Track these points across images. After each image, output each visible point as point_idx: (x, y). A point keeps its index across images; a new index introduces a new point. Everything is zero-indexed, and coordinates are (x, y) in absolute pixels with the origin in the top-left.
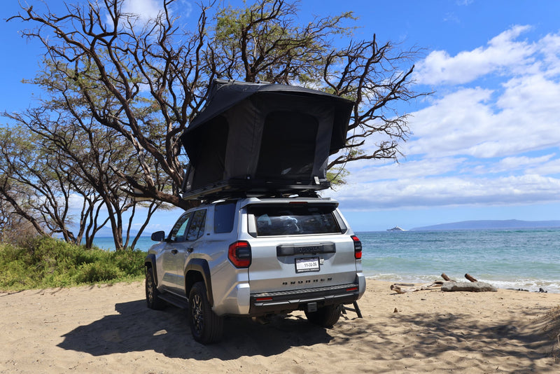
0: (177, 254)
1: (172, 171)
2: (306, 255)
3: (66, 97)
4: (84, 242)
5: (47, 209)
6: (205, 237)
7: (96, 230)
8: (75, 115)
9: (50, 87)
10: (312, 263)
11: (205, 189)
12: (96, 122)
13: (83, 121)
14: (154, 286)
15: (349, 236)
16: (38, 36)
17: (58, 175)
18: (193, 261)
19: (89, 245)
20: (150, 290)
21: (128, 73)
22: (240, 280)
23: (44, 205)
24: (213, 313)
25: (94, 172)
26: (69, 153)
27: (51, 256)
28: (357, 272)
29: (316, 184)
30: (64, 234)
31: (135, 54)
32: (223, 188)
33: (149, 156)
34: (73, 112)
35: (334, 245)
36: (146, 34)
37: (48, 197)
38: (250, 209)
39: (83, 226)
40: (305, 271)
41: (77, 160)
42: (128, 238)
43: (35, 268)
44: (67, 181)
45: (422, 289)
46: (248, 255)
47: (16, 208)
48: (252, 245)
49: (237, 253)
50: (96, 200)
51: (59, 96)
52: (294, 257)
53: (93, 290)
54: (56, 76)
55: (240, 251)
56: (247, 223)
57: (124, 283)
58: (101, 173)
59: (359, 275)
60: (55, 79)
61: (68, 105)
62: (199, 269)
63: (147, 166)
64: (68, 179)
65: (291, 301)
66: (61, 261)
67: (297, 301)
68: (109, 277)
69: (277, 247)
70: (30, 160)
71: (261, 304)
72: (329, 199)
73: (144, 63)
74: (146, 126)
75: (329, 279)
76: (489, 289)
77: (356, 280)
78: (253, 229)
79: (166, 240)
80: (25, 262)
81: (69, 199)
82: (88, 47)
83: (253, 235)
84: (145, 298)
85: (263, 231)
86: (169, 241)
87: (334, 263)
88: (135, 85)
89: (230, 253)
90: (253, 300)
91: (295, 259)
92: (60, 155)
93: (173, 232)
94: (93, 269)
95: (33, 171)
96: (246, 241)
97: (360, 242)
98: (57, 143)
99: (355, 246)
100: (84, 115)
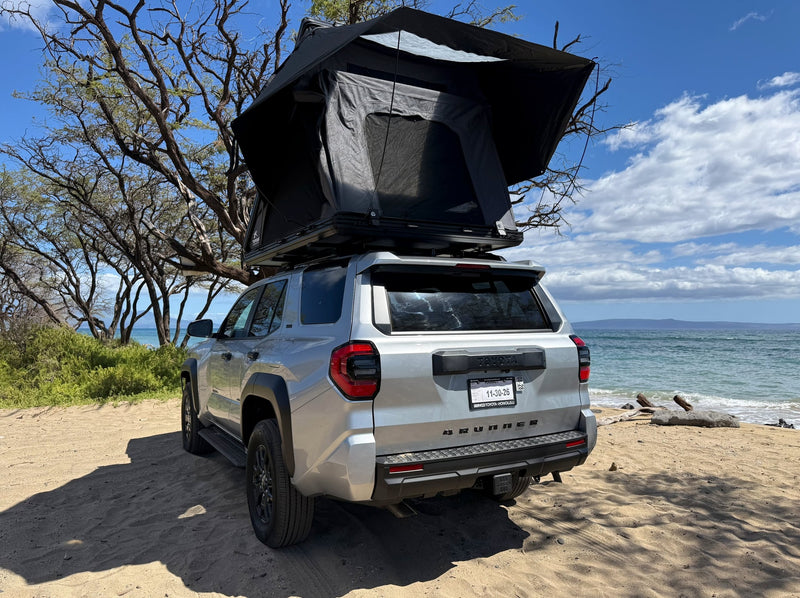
0: (230, 362)
1: (238, 230)
2: (490, 374)
3: (82, 123)
4: (118, 335)
5: (67, 288)
6: (283, 331)
7: (135, 318)
8: (98, 151)
9: (60, 108)
10: (501, 388)
11: (284, 242)
12: (129, 160)
13: (109, 160)
14: (194, 414)
15: (567, 336)
16: (28, 14)
17: (81, 241)
18: (257, 377)
19: (125, 338)
20: (188, 419)
21: (172, 81)
22: (356, 425)
23: (63, 283)
24: (293, 490)
25: (130, 238)
26: (90, 206)
27: (51, 356)
28: (582, 407)
29: (499, 236)
30: (90, 324)
31: (179, 44)
32: (321, 237)
33: (210, 218)
34: (94, 146)
35: (540, 354)
36: (200, 24)
37: (68, 273)
38: (377, 275)
39: (117, 313)
40: (487, 406)
41: (103, 218)
42: (178, 331)
43: (25, 372)
44: (95, 250)
45: (621, 420)
46: (372, 372)
47: (18, 286)
48: (382, 351)
49: (351, 368)
50: (136, 278)
51: (72, 121)
52: (465, 377)
53: (103, 411)
54: (68, 91)
55: (357, 363)
56: (370, 304)
57: (156, 401)
58: (139, 237)
59: (587, 413)
60: (65, 95)
61: (88, 137)
62: (268, 395)
63: (200, 222)
64: (94, 248)
65: (463, 473)
66: (66, 364)
67: (473, 471)
68: (136, 389)
69: (434, 356)
70: (41, 219)
71: (399, 481)
72: (528, 262)
73: (194, 59)
74: (204, 172)
75: (533, 423)
76: (728, 423)
77: (580, 425)
78: (384, 318)
79: (215, 336)
80: (9, 363)
81: (97, 275)
82: (92, 12)
83: (383, 329)
84: (180, 429)
85: (404, 321)
86: (220, 336)
87: (543, 390)
88: (184, 102)
89: (335, 367)
90: (382, 471)
91: (469, 382)
92: (80, 211)
93: (228, 322)
94: (112, 377)
95: (46, 236)
96: (369, 342)
97: (586, 349)
98: (74, 192)
99: (580, 356)
100: (111, 152)
